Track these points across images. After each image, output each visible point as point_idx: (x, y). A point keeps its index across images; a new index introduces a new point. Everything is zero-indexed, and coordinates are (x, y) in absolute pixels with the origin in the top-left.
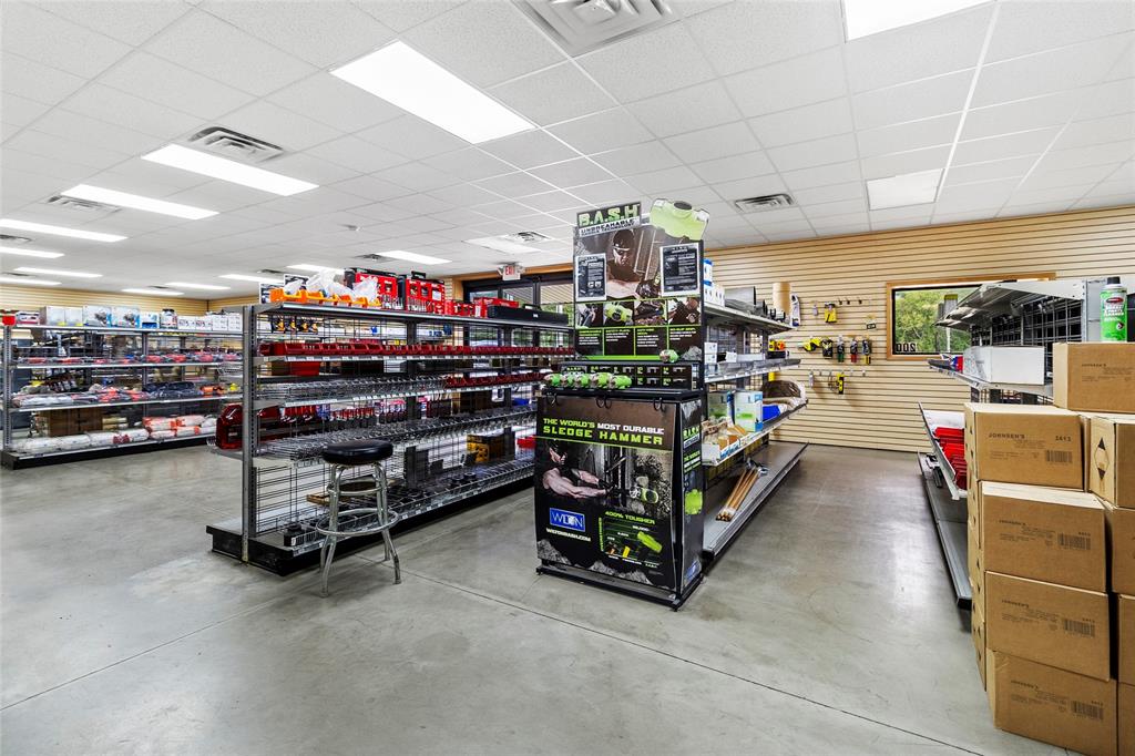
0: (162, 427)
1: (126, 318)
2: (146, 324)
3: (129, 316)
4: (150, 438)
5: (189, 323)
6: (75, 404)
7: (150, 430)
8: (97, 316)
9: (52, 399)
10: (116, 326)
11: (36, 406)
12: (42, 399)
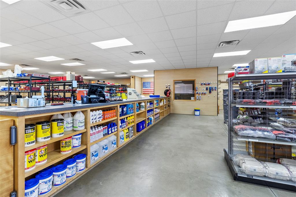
6: (277, 140)
9: (259, 133)
12: (252, 132)
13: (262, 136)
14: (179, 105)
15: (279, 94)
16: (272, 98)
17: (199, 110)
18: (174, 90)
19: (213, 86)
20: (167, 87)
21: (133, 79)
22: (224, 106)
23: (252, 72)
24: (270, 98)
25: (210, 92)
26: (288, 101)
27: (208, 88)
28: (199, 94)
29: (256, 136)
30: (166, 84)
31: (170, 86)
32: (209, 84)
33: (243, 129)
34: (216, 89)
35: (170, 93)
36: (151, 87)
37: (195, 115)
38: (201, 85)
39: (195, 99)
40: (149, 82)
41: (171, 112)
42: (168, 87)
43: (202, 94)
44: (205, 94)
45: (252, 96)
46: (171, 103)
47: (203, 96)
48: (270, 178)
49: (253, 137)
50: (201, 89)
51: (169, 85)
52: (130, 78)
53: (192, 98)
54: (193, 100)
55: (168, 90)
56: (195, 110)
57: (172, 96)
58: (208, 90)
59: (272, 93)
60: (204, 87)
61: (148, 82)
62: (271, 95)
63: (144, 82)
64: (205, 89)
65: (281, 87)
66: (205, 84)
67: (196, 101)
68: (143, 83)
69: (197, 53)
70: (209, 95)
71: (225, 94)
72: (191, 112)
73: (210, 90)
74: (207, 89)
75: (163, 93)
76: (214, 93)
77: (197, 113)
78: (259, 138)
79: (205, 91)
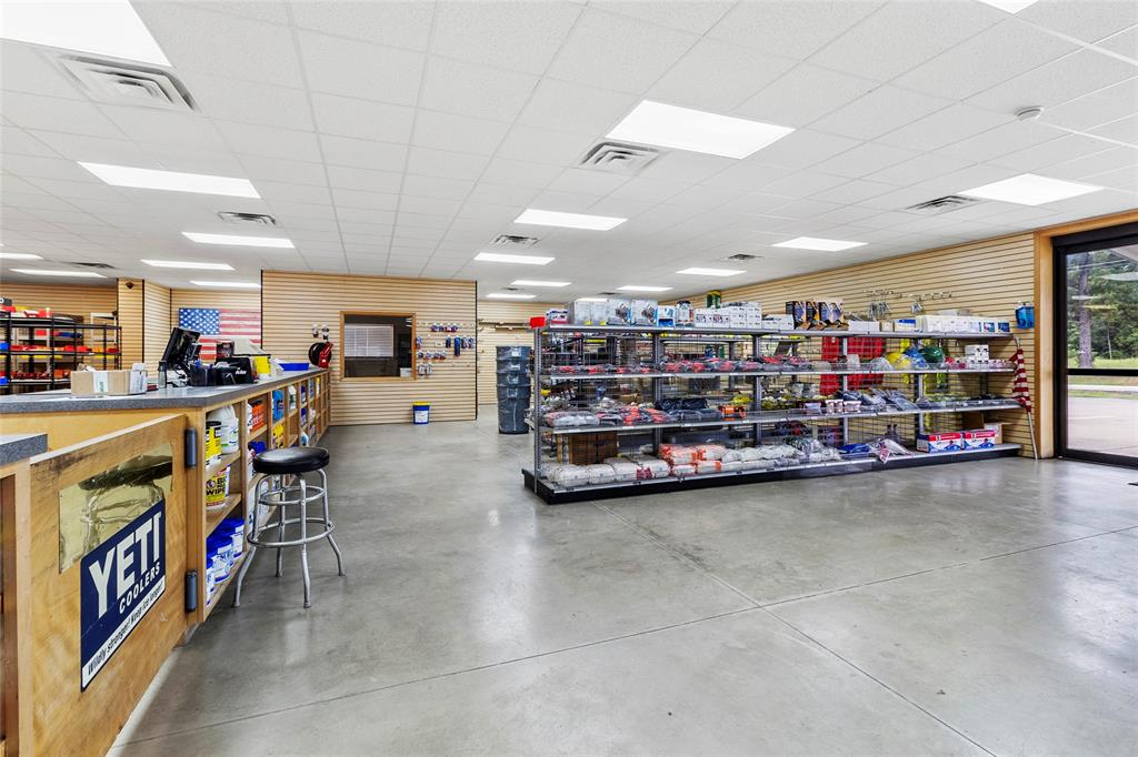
0: (684, 461)
1: (645, 313)
2: (662, 321)
3: (649, 312)
4: (671, 475)
5: (705, 317)
6: (601, 425)
7: (671, 463)
8: (618, 312)
9: (581, 419)
10: (634, 324)
11: (567, 427)
12: (572, 418)
13: (585, 422)
14: (362, 396)
15: (602, 357)
16: (595, 364)
17: (426, 408)
18: (342, 346)
19: (464, 334)
20: (316, 336)
21: (136, 292)
22: (499, 388)
23: (570, 321)
24: (592, 364)
25: (457, 353)
26: (612, 367)
27: (452, 342)
28: (427, 359)
29: (577, 423)
30: (315, 325)
31: (328, 330)
32: (453, 330)
33: (561, 416)
34: (473, 343)
35: (329, 357)
36: (221, 330)
37: (415, 423)
38: (433, 330)
39: (416, 374)
40: (214, 310)
41: (334, 421)
42: (321, 336)
43: (435, 358)
44: (442, 358)
45: (567, 360)
46: (332, 390)
47: (438, 363)
48: (593, 485)
49: (573, 426)
50: (428, 342)
51: (324, 326)
52: (117, 288)
53: (404, 372)
54: (405, 379)
55: (321, 347)
56: (416, 408)
57: (337, 365)
58: (452, 345)
59: (593, 356)
60: (440, 338)
61: (208, 310)
62: (593, 359)
63: (185, 310)
64: (443, 344)
65: (605, 346)
66: (442, 329)
67: (415, 379)
68: (181, 314)
69: (396, 220)
70: (455, 361)
71: (501, 359)
72: (401, 415)
73: (458, 347)
74: (448, 344)
75: (302, 357)
76: (467, 354)
77: (422, 416)
78: (581, 426)
79: (444, 351)
